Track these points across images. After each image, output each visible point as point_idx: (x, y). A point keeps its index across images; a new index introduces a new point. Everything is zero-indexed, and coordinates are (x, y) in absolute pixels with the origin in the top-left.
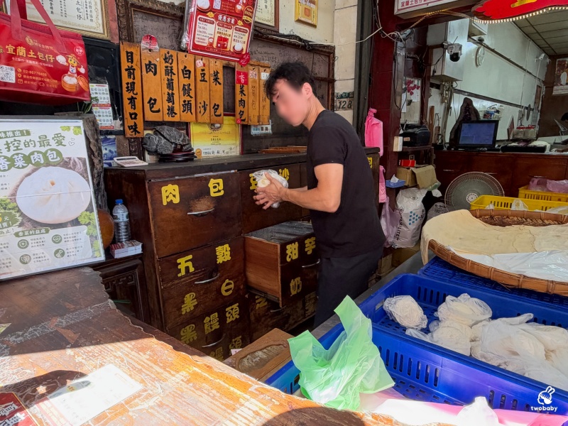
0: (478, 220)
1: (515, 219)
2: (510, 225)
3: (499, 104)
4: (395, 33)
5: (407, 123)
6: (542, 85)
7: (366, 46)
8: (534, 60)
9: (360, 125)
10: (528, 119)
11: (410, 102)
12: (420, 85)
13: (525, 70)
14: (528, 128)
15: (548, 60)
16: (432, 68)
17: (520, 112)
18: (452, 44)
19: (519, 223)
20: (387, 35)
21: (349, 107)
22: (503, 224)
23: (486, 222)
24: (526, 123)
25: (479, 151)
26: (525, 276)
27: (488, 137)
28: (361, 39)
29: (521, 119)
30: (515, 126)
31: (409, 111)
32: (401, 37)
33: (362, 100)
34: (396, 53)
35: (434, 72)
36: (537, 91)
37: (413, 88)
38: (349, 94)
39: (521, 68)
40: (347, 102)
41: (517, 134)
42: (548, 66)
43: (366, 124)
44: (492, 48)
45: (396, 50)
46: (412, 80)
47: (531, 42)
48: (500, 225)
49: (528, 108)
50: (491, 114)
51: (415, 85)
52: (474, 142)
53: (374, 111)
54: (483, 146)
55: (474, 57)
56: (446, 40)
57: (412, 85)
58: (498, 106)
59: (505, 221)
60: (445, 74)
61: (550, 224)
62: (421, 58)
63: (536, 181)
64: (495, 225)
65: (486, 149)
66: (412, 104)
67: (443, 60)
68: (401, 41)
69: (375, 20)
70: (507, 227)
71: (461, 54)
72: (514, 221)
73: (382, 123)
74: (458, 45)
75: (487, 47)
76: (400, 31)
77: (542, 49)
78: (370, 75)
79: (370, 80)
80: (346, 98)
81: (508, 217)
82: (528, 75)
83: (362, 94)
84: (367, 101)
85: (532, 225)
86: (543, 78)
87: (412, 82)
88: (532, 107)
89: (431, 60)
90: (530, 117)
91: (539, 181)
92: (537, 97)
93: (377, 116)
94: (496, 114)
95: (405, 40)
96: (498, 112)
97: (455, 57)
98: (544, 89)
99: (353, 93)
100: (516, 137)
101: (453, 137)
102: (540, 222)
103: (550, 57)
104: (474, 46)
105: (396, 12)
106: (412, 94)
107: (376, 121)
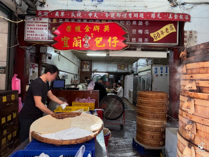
0: (54, 118)
1: (66, 115)
2: (65, 118)
3: (67, 73)
4: (26, 47)
5: (33, 79)
6: (79, 68)
7: (12, 50)
8: (76, 61)
9: (9, 81)
10: (76, 78)
11: (33, 72)
12: (38, 66)
13: (74, 63)
14: (76, 81)
15: (80, 61)
16: (42, 60)
17: (74, 76)
18: (48, 54)
19: (67, 117)
20: (22, 47)
21: (4, 73)
22: (62, 118)
23: (57, 118)
24: (76, 79)
25: (60, 89)
26: (63, 140)
27: (62, 85)
28: (10, 47)
29: (74, 78)
30: (73, 80)
31: (33, 75)
32: (28, 49)
33: (10, 70)
34: (26, 54)
35: (43, 62)
36: (78, 70)
37: (35, 67)
38: (4, 67)
39: (73, 63)
40: (3, 71)
41: (74, 83)
42: (80, 63)
43: (12, 80)
44: (64, 56)
45: (26, 53)
46: (34, 64)
47: (75, 56)
48: (61, 119)
49: (76, 75)
50: (65, 77)
51: (36, 66)
52: (58, 86)
53: (17, 75)
54: (61, 88)
55: (58, 58)
56: (46, 52)
57: (34, 66)
58: (67, 74)
59: (63, 117)
60: (47, 63)
61: (76, 116)
62: (38, 57)
63: (77, 99)
64: (60, 119)
65: (62, 89)
66: (34, 73)
67: (46, 58)
68: (28, 50)
69: (16, 41)
70: (64, 119)
71: (52, 57)
72: (66, 116)
73: (20, 80)
74: (51, 54)
75: (62, 55)
76: (27, 46)
77: (79, 58)
78: (14, 61)
79: (14, 63)
80: (3, 69)
81: (64, 115)
82: (75, 65)
83: (10, 68)
84: (13, 71)
85: (71, 117)
86: (79, 66)
87: (34, 65)
88: (77, 74)
89: (42, 57)
90: (77, 77)
91: (78, 99)
92: (78, 71)
93: (18, 77)
94: (66, 77)
95: (29, 50)
96: (67, 76)
97: (50, 58)
98: (80, 69)
99: (6, 67)
100: (73, 83)
101: (51, 84)
102: (73, 115)
103: (81, 60)
104: (58, 55)
105: (25, 40)
106: (34, 69)
107: (17, 79)
